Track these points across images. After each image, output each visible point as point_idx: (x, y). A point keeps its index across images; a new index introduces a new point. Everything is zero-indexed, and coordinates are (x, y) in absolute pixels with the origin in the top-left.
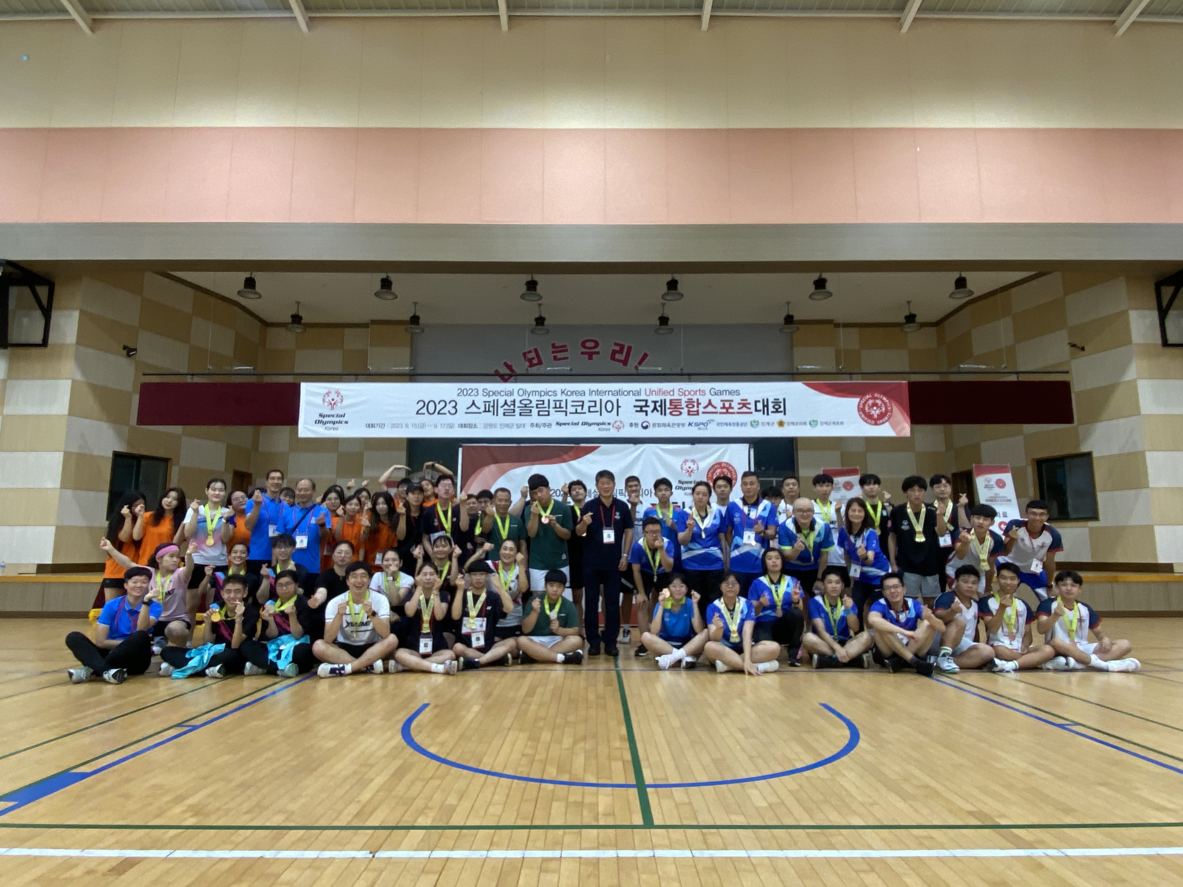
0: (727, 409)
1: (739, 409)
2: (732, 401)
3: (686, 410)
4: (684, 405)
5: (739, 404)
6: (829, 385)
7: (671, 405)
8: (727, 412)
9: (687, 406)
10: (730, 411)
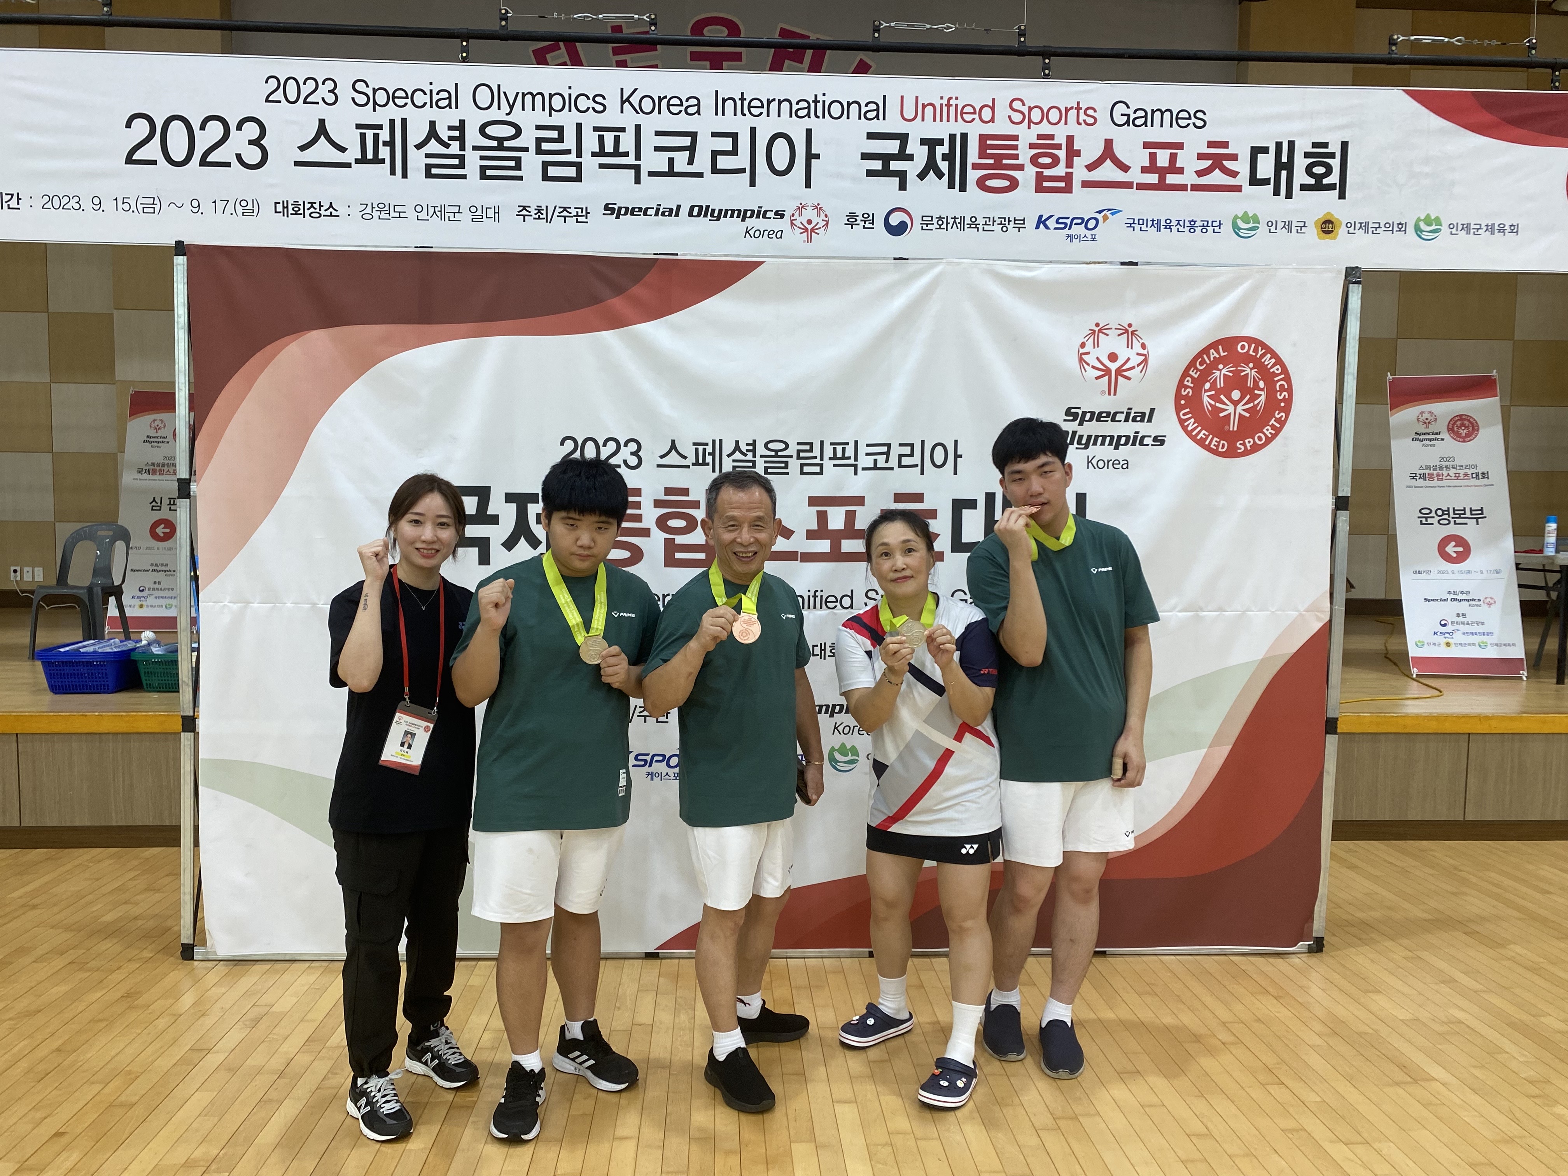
0: (1163, 172)
1: (1200, 173)
2: (1180, 146)
3: (1031, 171)
4: (1025, 155)
5: (1201, 157)
6: (1488, 103)
7: (982, 154)
8: (1161, 186)
9: (1034, 160)
10: (1171, 179)
